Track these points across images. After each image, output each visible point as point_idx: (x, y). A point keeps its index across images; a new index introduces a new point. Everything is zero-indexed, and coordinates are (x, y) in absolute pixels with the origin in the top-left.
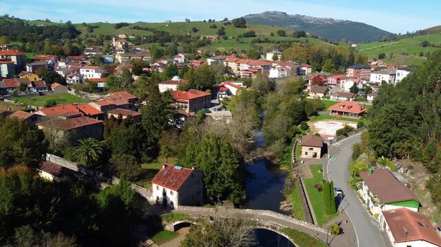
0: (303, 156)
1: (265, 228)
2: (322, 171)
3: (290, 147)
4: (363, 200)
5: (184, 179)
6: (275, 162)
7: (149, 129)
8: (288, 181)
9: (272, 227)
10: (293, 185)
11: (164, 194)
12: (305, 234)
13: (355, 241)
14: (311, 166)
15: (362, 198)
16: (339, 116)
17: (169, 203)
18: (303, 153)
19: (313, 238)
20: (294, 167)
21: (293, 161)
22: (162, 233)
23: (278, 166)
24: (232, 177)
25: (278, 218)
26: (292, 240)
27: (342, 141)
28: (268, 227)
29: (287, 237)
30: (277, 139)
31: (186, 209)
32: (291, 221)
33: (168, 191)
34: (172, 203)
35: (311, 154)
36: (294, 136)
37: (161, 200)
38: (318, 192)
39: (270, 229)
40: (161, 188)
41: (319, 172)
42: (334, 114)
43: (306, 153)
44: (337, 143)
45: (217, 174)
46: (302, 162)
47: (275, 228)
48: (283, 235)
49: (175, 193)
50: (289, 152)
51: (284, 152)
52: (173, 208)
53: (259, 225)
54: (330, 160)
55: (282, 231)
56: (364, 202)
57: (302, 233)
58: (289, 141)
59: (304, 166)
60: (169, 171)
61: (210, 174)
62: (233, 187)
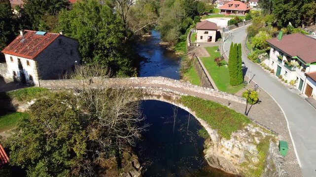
0: (199, 40)
1: (155, 98)
2: (218, 50)
3: (185, 36)
4: (270, 70)
5: (46, 45)
6: (170, 49)
7: (32, 14)
8: (183, 64)
9: (165, 97)
10: (189, 65)
11: (20, 67)
12: (213, 103)
13: (279, 110)
14: (207, 49)
15: (268, 69)
16: (228, 15)
17: (27, 77)
18: (199, 38)
19: (224, 109)
20: (189, 50)
21: (189, 44)
22: (12, 116)
23: (173, 52)
24: (118, 50)
25: (174, 86)
26: (194, 114)
27: (233, 30)
28: (159, 96)
29: (187, 109)
30: (172, 28)
31: (49, 84)
32: (192, 89)
33: (24, 61)
34: (31, 78)
35: (206, 37)
36: (188, 27)
37: (18, 76)
38: (218, 67)
39: (162, 99)
40: (15, 58)
41: (216, 51)
42: (223, 13)
43: (201, 37)
44: (229, 31)
45: (97, 44)
46: (197, 45)
47: (169, 98)
48: (181, 106)
49: (33, 63)
50: (184, 40)
51: (179, 41)
52: (33, 85)
53: (147, 95)
54: (225, 42)
55: (180, 101)
56: (273, 72)
57: (208, 102)
58: (183, 31)
59: (200, 48)
60: (29, 38)
61: (87, 43)
62: (120, 63)
